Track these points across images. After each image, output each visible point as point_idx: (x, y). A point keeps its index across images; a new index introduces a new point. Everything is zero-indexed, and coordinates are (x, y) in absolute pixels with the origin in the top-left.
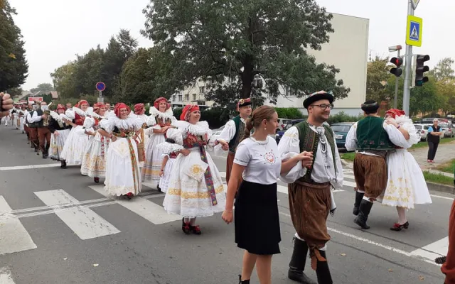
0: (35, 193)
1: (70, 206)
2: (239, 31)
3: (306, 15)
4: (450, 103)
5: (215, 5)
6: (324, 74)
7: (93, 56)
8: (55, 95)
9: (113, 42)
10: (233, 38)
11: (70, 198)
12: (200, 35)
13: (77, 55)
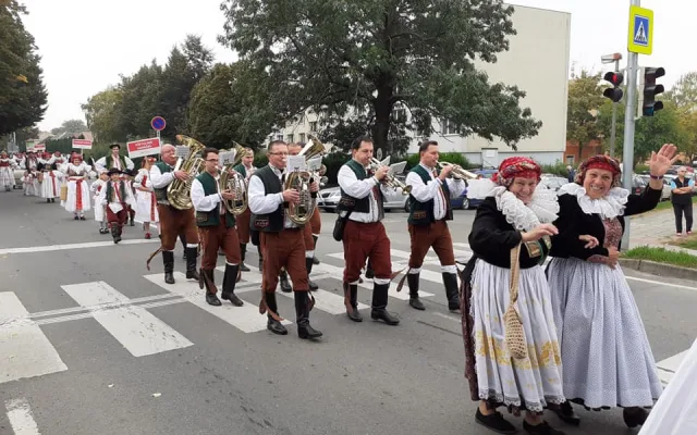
0: (63, 287)
1: (116, 307)
2: (369, 34)
3: (473, 8)
6: (502, 99)
7: (146, 76)
8: (89, 137)
9: (175, 54)
10: (360, 45)
11: (117, 294)
12: (309, 42)
13: (121, 75)
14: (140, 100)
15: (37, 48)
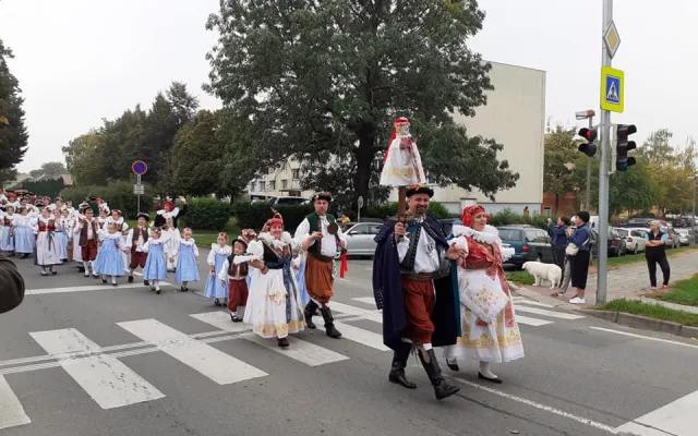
0: (32, 334)
1: (86, 356)
2: (352, 86)
3: (453, 64)
4: (668, 196)
5: (316, 49)
6: (480, 151)
7: (130, 121)
8: (68, 180)
9: (160, 100)
10: (342, 97)
11: (88, 342)
12: (293, 93)
13: (104, 119)
14: (122, 144)
15: (21, 91)
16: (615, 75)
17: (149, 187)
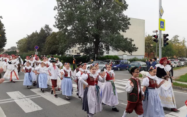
0: (7, 93)
1: (22, 98)
2: (93, 25)
3: (120, 18)
4: (178, 53)
5: (83, 15)
6: (127, 42)
7: (34, 35)
8: (18, 51)
9: (42, 29)
10: (91, 28)
11: (22, 95)
12: (78, 27)
13: (27, 35)
14: (32, 41)
15: (4, 27)
16: (162, 21)
17: (39, 53)
